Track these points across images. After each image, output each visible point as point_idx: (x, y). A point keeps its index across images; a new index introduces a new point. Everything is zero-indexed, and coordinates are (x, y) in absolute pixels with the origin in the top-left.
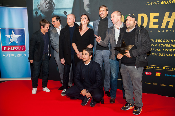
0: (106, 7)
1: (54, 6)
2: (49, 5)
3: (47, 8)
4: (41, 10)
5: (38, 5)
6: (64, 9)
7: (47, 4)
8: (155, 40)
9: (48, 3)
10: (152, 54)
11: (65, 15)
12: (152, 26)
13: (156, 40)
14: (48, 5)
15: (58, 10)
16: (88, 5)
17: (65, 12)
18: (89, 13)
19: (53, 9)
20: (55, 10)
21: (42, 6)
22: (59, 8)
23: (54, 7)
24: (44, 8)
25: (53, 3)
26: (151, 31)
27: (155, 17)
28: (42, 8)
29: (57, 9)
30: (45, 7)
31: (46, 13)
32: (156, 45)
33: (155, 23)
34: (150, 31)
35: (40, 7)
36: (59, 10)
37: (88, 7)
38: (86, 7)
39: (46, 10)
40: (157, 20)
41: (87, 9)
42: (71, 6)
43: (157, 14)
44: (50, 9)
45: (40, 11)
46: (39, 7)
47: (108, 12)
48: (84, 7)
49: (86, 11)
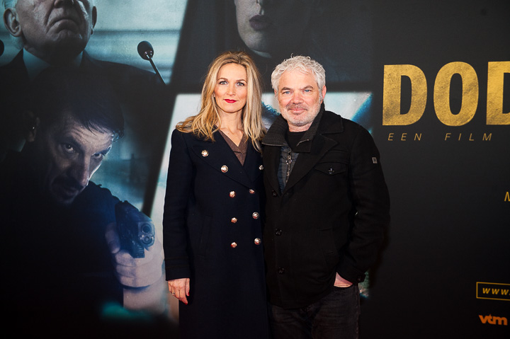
1: (87, 16)
2: (65, 12)
3: (52, 28)
4: (22, 33)
5: (8, 11)
6: (141, 32)
7: (53, 7)
9: (58, 6)
11: (147, 59)
14: (57, 12)
15: (108, 39)
16: (255, 21)
17: (145, 49)
18: (260, 53)
19: (84, 32)
20: (92, 39)
21: (27, 15)
22: (117, 26)
23: (90, 25)
24: (36, 27)
25: (87, 5)
28: (27, 26)
29: (103, 33)
30: (42, 20)
31: (45, 49)
35: (16, 23)
36: (114, 38)
37: (257, 30)
38: (248, 26)
39: (49, 35)
41: (251, 38)
42: (176, 19)
44: (69, 33)
45: (14, 39)
46: (11, 20)
48: (239, 28)
49: (247, 45)
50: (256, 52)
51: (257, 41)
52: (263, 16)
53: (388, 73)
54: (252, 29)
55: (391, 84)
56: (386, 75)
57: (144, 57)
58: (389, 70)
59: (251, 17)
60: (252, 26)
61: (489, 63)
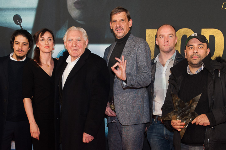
0: (126, 11)
6: (15, 9)
11: (18, 24)
17: (17, 19)
18: (79, 22)
22: (2, 6)
36: (1, 13)
37: (78, 9)
38: (73, 7)
41: (75, 13)
42: (34, 2)
47: (131, 22)
48: (68, 7)
49: (72, 17)
50: (77, 21)
51: (78, 14)
52: (81, 1)
53: (148, 34)
54: (75, 8)
55: (150, 40)
56: (147, 35)
57: (17, 23)
58: (149, 32)
59: (75, 1)
60: (75, 6)
61: (202, 29)
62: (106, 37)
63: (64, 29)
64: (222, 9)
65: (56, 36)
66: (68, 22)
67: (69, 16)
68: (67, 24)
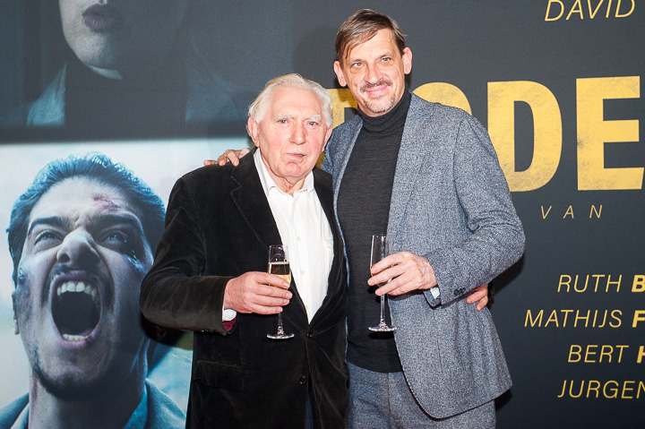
8: (628, 283)
10: (613, 385)
12: (594, 175)
13: (636, 283)
16: (92, 14)
18: (102, 71)
26: (596, 212)
27: (614, 110)
32: (636, 319)
33: (616, 155)
34: (582, 210)
37: (96, 30)
38: (81, 24)
40: (627, 131)
41: (86, 44)
43: (626, 87)
48: (65, 27)
49: (79, 57)
50: (95, 69)
52: (105, 6)
54: (88, 28)
59: (85, 8)
60: (88, 23)
61: (489, 83)
62: (188, 116)
63: (54, 95)
64: (546, 19)
65: (29, 119)
66: (64, 72)
67: (69, 53)
68: (63, 78)
